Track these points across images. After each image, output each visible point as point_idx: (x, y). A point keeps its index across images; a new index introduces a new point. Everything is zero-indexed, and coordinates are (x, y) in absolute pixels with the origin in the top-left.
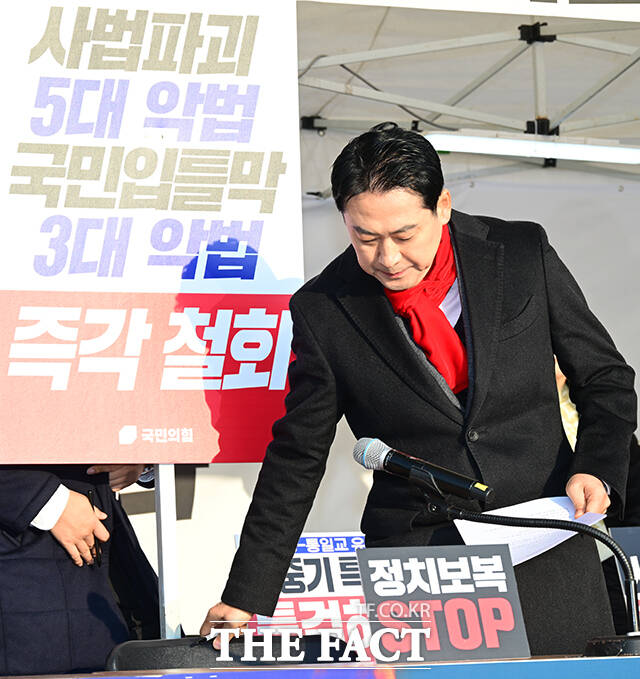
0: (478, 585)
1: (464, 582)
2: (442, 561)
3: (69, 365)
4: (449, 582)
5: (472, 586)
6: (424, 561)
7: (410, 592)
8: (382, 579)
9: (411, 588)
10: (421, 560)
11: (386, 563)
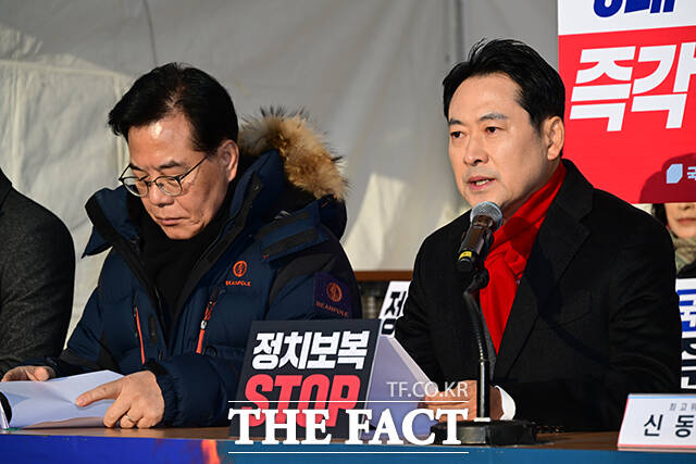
0: (340, 361)
1: (329, 357)
2: (318, 335)
3: (624, 105)
4: (316, 358)
5: (334, 362)
6: (303, 335)
7: (280, 366)
8: (263, 353)
9: (283, 362)
10: (302, 334)
11: (271, 336)
